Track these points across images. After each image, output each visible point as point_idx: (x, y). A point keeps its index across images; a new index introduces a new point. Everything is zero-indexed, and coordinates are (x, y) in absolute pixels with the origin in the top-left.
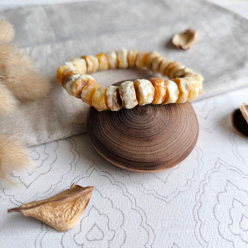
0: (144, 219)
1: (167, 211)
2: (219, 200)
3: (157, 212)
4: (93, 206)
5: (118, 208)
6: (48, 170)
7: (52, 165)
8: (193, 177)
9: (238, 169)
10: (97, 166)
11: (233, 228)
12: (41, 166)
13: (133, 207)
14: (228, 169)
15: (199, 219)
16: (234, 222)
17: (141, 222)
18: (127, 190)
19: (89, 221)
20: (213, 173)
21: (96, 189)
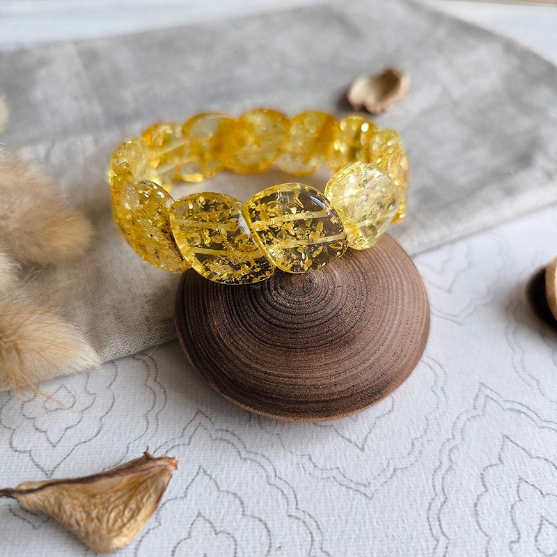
0: (317, 538)
1: (367, 516)
2: (488, 484)
3: (346, 520)
4: (199, 513)
5: (257, 515)
6: (95, 432)
7: (103, 419)
8: (426, 432)
9: (526, 407)
10: (207, 417)
11: (521, 550)
12: (79, 422)
13: (290, 510)
14: (505, 408)
15: (442, 532)
16: (522, 535)
17: (309, 546)
18: (275, 472)
19: (191, 551)
20: (472, 420)
21: (205, 472)
